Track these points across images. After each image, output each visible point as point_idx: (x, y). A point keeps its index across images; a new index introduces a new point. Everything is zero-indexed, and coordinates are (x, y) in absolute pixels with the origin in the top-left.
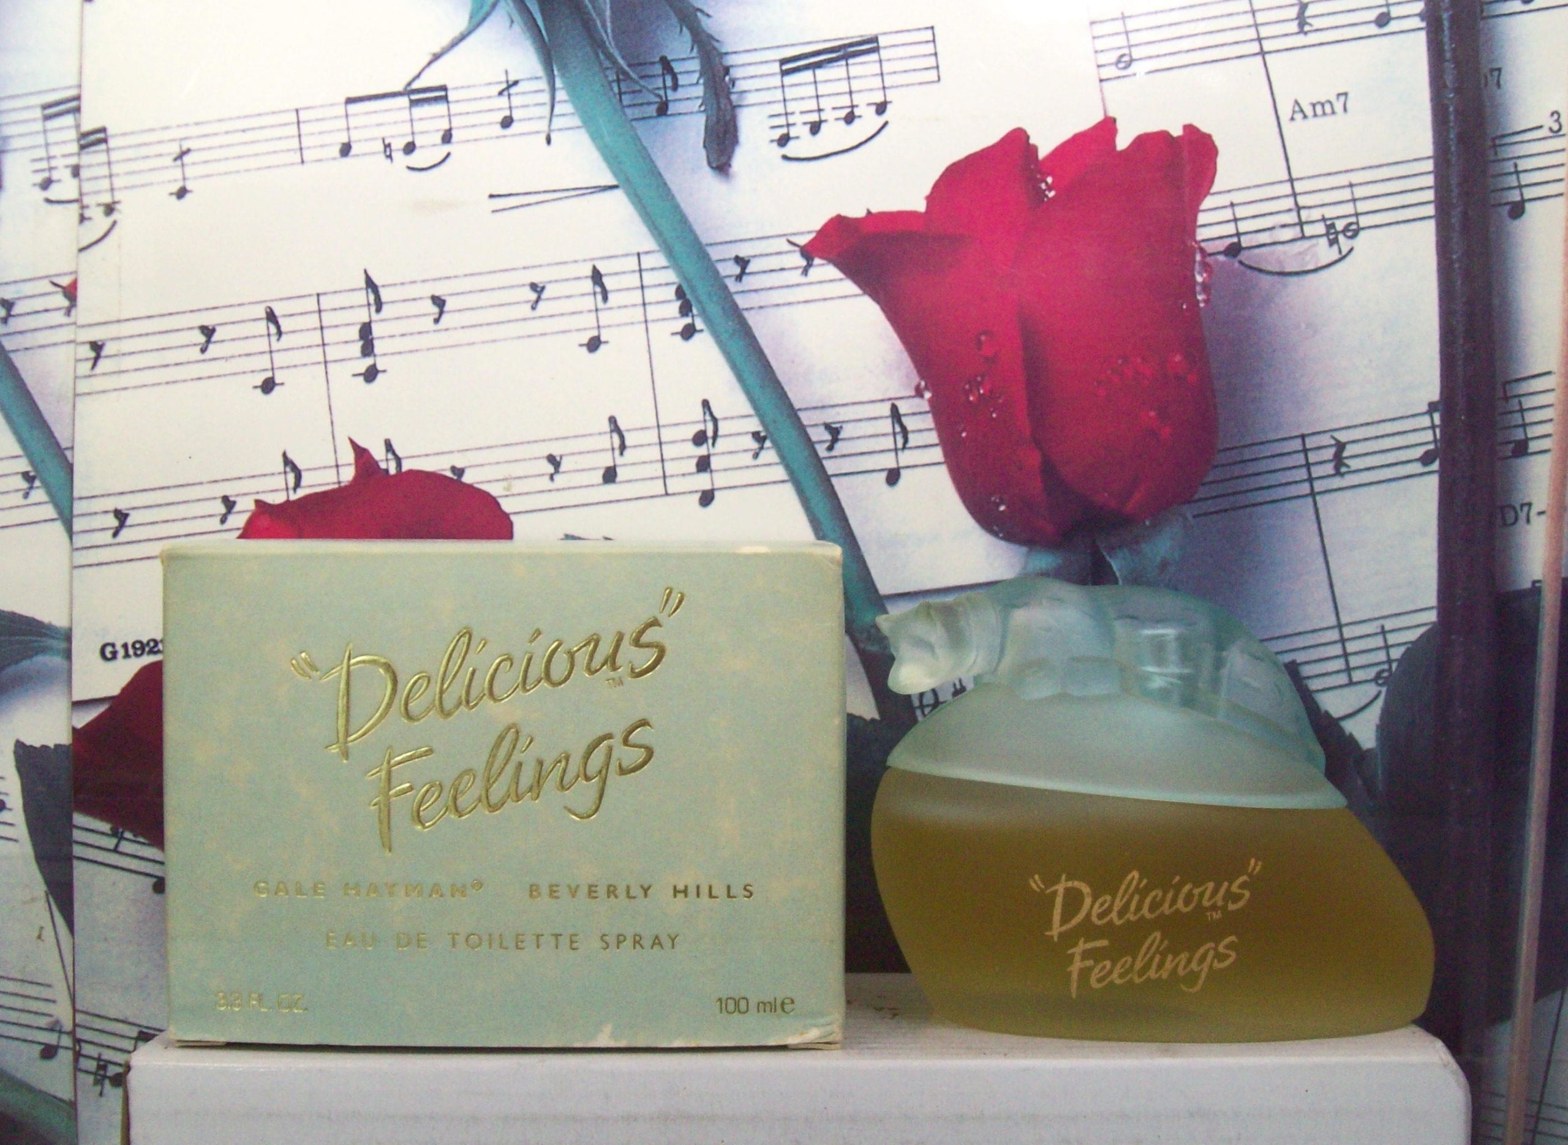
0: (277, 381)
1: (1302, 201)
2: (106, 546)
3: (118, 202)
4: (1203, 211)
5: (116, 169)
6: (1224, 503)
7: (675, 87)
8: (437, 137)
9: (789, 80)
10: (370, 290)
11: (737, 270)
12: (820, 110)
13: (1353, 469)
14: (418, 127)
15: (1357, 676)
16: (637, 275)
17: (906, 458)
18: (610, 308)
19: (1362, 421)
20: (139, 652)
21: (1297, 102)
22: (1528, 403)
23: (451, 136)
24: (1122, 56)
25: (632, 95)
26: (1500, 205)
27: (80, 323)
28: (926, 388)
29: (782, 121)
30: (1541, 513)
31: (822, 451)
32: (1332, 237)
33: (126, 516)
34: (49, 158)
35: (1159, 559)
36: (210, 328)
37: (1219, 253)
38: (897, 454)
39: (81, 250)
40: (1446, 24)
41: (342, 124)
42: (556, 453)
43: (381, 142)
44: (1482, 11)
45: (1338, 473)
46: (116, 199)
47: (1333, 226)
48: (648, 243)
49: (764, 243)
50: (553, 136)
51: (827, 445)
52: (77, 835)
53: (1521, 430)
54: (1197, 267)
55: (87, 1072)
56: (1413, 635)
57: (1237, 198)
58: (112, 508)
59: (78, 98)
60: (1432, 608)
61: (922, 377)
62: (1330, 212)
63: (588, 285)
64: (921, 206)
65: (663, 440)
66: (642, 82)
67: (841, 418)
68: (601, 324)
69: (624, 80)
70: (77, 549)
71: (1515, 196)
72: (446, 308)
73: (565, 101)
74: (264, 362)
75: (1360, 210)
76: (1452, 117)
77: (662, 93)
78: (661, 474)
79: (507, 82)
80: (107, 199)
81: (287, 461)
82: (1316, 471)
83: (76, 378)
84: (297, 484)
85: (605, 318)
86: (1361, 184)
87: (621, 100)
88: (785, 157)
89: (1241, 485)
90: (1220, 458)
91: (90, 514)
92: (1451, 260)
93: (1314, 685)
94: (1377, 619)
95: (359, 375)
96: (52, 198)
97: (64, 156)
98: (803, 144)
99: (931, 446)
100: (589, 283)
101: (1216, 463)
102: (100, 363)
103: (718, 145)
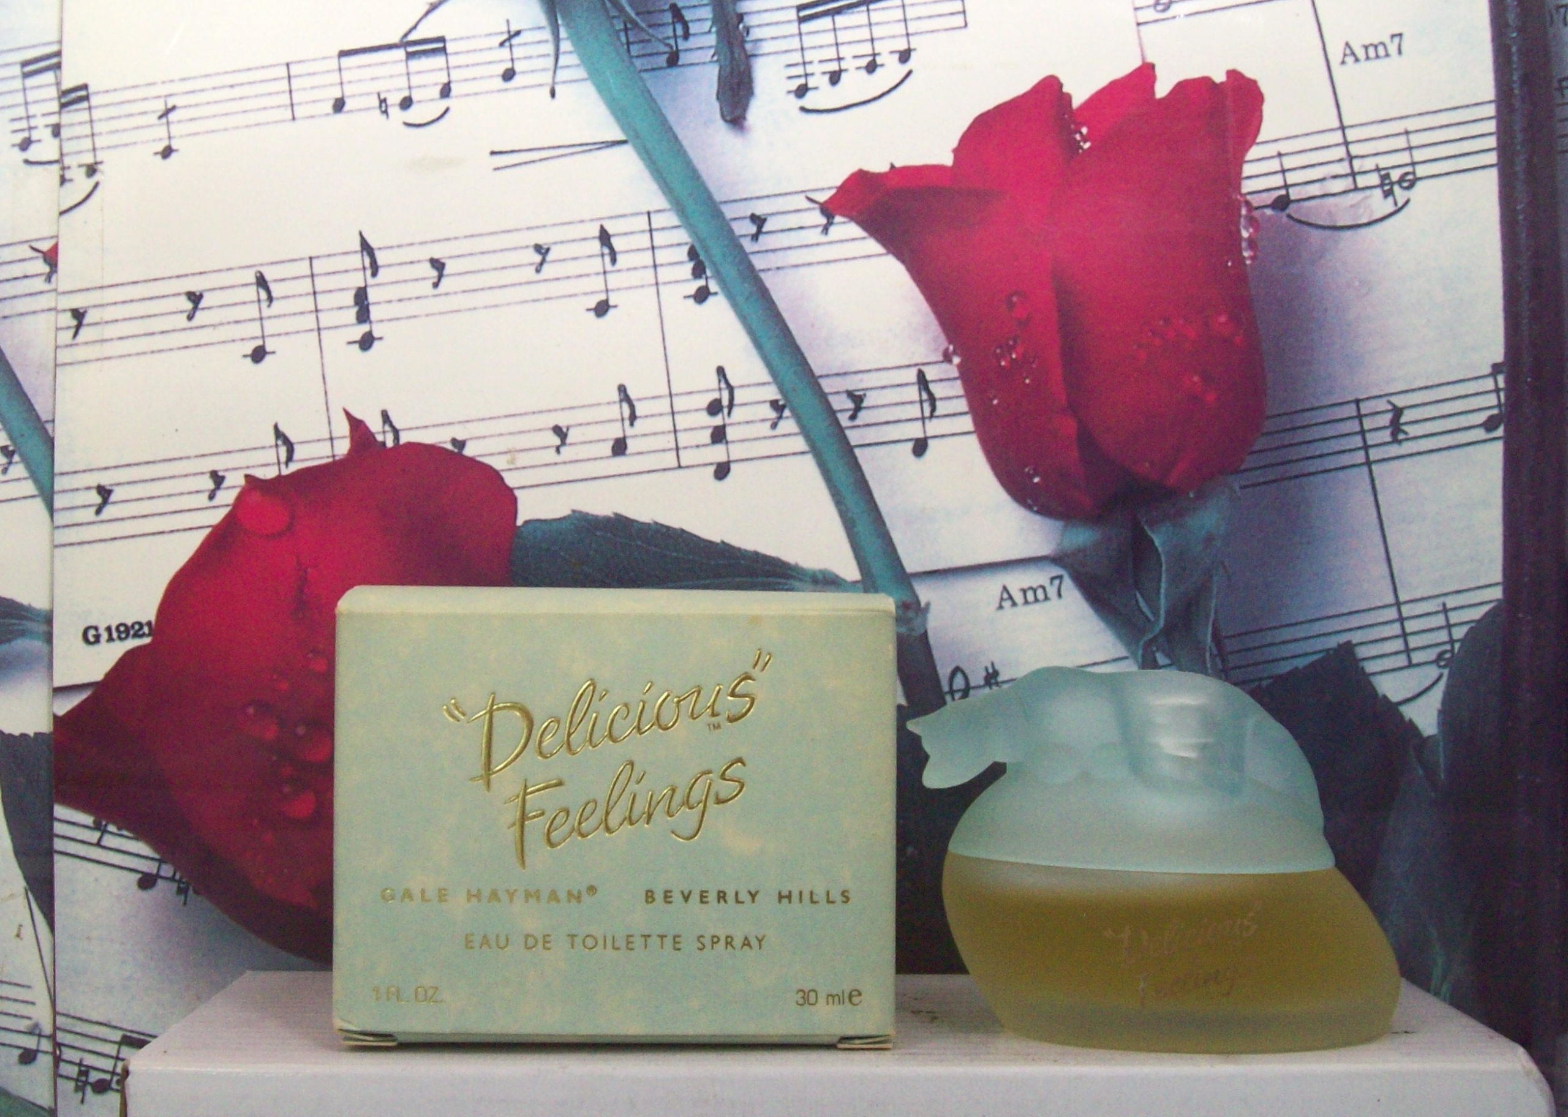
0: (268, 349)
1: (1354, 150)
2: (89, 524)
3: (101, 163)
4: (1247, 162)
5: (98, 128)
6: (1273, 473)
7: (686, 36)
8: (436, 91)
9: (806, 27)
10: (365, 253)
11: (753, 229)
12: (839, 59)
13: (1411, 435)
14: (415, 80)
15: (1417, 657)
16: (648, 235)
17: (934, 427)
18: (619, 271)
19: (1422, 385)
20: (123, 636)
21: (1347, 44)
23: (450, 90)
25: (641, 45)
27: (60, 289)
28: (955, 352)
29: (800, 70)
31: (844, 420)
32: (1387, 188)
33: (110, 492)
34: (28, 117)
35: (1203, 533)
36: (198, 294)
37: (1266, 206)
38: (924, 423)
39: (62, 213)
41: (335, 78)
42: (563, 423)
43: (376, 97)
45: (1395, 441)
46: (99, 159)
47: (1387, 176)
48: (659, 201)
49: (781, 200)
50: (558, 89)
51: (850, 413)
52: (58, 828)
54: (1242, 220)
55: (68, 1078)
56: (1478, 613)
57: (1283, 147)
58: (95, 484)
59: (58, 54)
60: (1497, 584)
61: (950, 341)
62: (1384, 162)
63: (596, 246)
64: (948, 160)
65: (676, 409)
66: (651, 31)
67: (861, 386)
68: (609, 287)
69: (631, 29)
70: (58, 527)
72: (446, 272)
73: (571, 52)
74: (254, 329)
75: (1416, 159)
76: (1515, 58)
77: (672, 42)
78: (674, 446)
79: (509, 32)
80: (89, 159)
81: (279, 434)
82: (1372, 439)
83: (57, 347)
84: (290, 458)
85: (614, 280)
86: (1417, 131)
87: (629, 50)
88: (803, 109)
89: (1293, 454)
90: (1269, 425)
91: (72, 490)
92: (1515, 210)
93: (1370, 667)
94: (1438, 596)
95: (355, 342)
96: (32, 159)
97: (44, 115)
98: (823, 95)
99: (961, 414)
100: (597, 244)
101: (1265, 430)
102: (82, 331)
103: (732, 96)
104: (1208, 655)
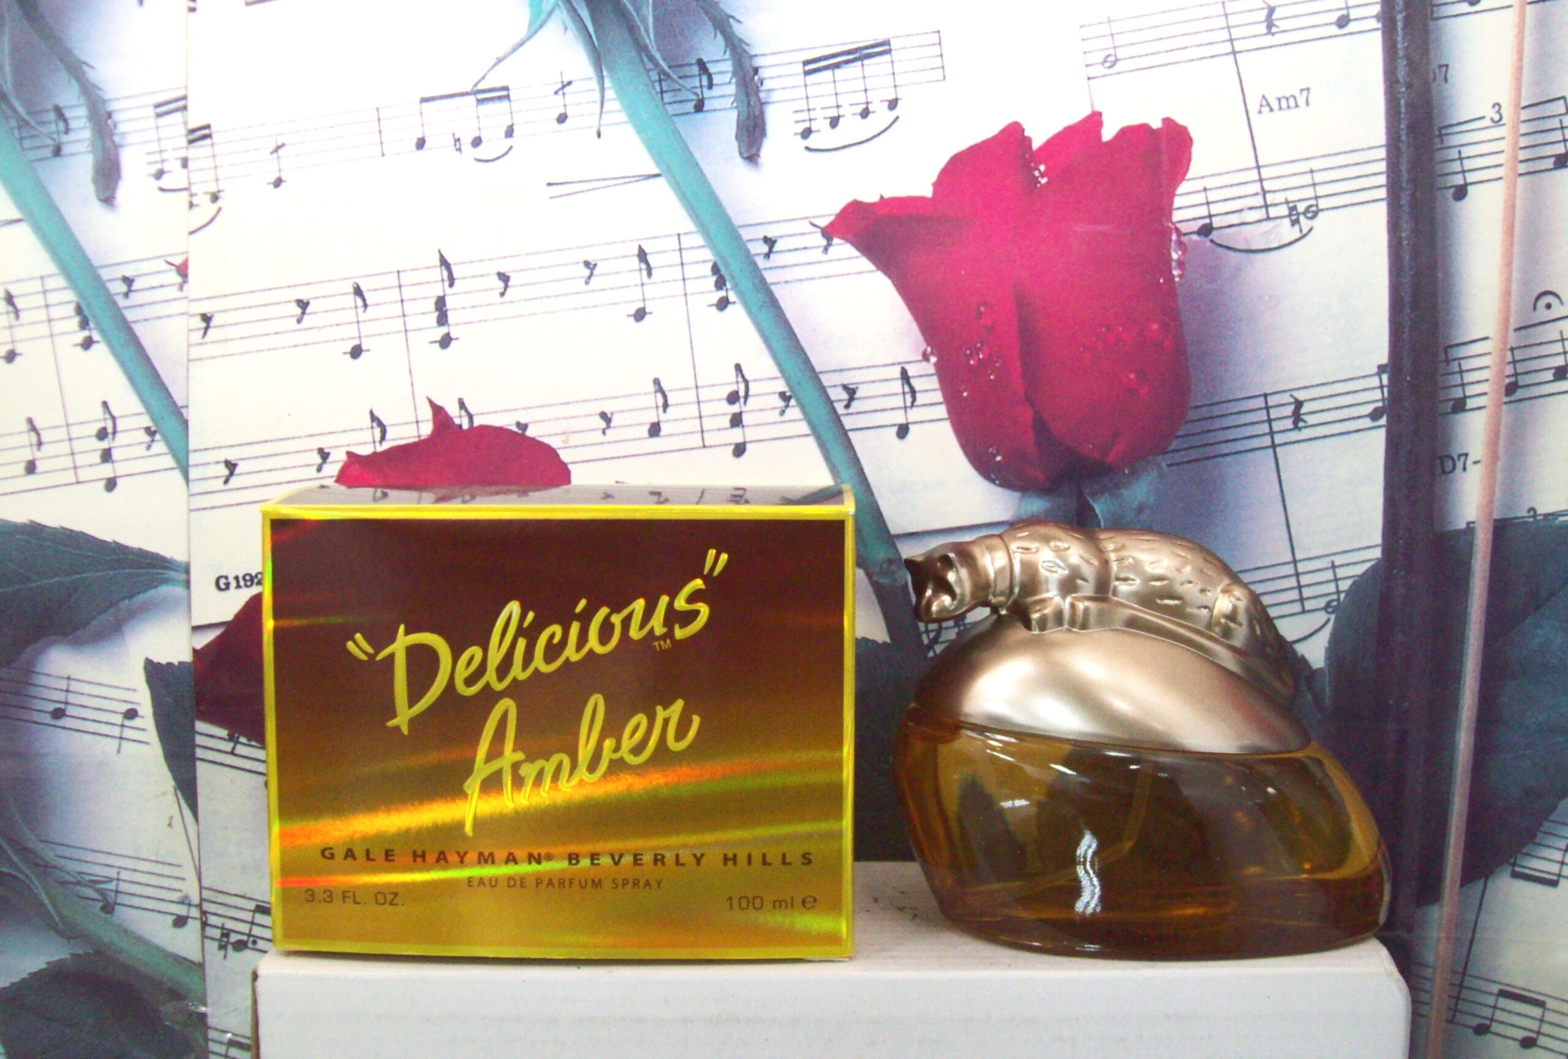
0: (364, 347)
1: (1267, 186)
2: (218, 491)
3: (223, 191)
4: (1178, 195)
5: (219, 161)
6: (1194, 454)
7: (711, 86)
8: (501, 132)
9: (811, 79)
10: (443, 268)
11: (766, 249)
13: (1309, 423)
14: (484, 123)
15: (1309, 605)
16: (678, 253)
17: (914, 415)
18: (654, 283)
19: (1319, 382)
20: (249, 583)
21: (1264, 96)
22: (1466, 365)
23: (512, 131)
24: (1109, 56)
25: (672, 94)
26: (1446, 188)
27: (192, 297)
28: (932, 353)
29: (805, 116)
30: (1476, 462)
31: (840, 408)
32: (1294, 218)
33: (235, 466)
34: (161, 152)
35: (1136, 503)
36: (305, 301)
37: (1192, 233)
38: (906, 411)
39: (191, 233)
40: (1400, 25)
41: (417, 120)
42: (607, 411)
43: (451, 136)
44: (1432, 13)
45: (1296, 427)
46: (221, 188)
47: (1295, 208)
48: (688, 225)
49: (789, 224)
50: (603, 131)
51: (845, 403)
52: (199, 740)
53: (1460, 389)
54: (1173, 245)
55: (212, 939)
56: (1360, 570)
57: (1209, 183)
58: (223, 459)
60: (1377, 546)
61: (928, 344)
62: (1293, 196)
63: (635, 262)
64: (927, 192)
65: (701, 399)
66: (681, 82)
67: (856, 380)
68: (646, 297)
69: (666, 80)
70: (193, 495)
71: (1458, 180)
72: (510, 284)
73: (613, 99)
74: (353, 331)
75: (1319, 194)
76: (1403, 110)
77: (698, 91)
78: (699, 429)
79: (562, 82)
80: (212, 188)
81: (374, 418)
82: (1276, 426)
83: (189, 345)
84: (383, 438)
85: (650, 291)
86: (1320, 170)
87: (662, 98)
88: (807, 148)
89: (1209, 438)
90: (1192, 415)
91: (204, 464)
92: (1400, 238)
94: (1328, 555)
95: (436, 342)
96: (165, 187)
97: (174, 149)
98: (824, 137)
99: (936, 404)
100: (636, 260)
101: (1188, 418)
102: (210, 332)
103: (749, 136)
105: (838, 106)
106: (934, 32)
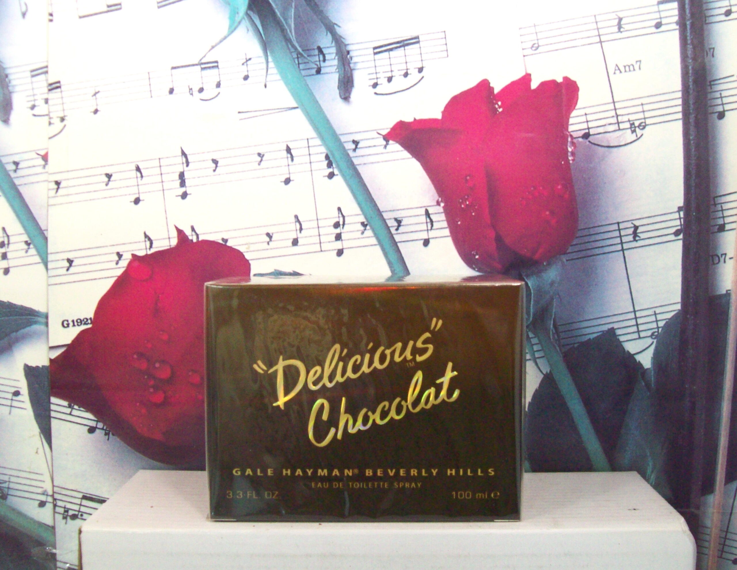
0: (141, 199)
1: (619, 112)
2: (63, 275)
3: (67, 116)
4: (572, 117)
5: (65, 100)
6: (581, 255)
7: (324, 60)
8: (214, 85)
9: (377, 57)
10: (183, 157)
13: (642, 238)
14: (205, 80)
15: (642, 334)
16: (307, 149)
17: (432, 234)
18: (295, 165)
19: (646, 216)
20: (79, 324)
21: (617, 65)
22: (725, 207)
23: (220, 84)
24: (534, 44)
25: (304, 65)
26: (713, 113)
27: (50, 172)
28: (442, 201)
29: (374, 76)
30: (731, 258)
31: (393, 230)
32: (633, 129)
33: (72, 261)
34: (34, 95)
35: (550, 280)
36: (110, 174)
37: (579, 137)
38: (428, 232)
39: (50, 138)
40: (688, 27)
41: (169, 79)
42: (270, 232)
43: (187, 87)
44: (706, 20)
45: (635, 240)
46: (66, 114)
47: (633, 124)
48: (313, 134)
49: (366, 133)
50: (268, 84)
51: (396, 228)
52: (53, 407)
53: (722, 219)
54: (569, 144)
55: (59, 513)
56: (669, 315)
57: (588, 111)
58: (66, 258)
60: (678, 303)
61: (440, 196)
62: (632, 117)
64: (439, 116)
65: (320, 226)
66: (308, 58)
67: (402, 216)
68: (291, 172)
69: (300, 57)
70: (50, 277)
71: (720, 109)
72: (219, 165)
73: (273, 67)
74: (135, 190)
75: (646, 116)
76: (690, 72)
77: (318, 63)
78: (319, 242)
79: (246, 59)
80: (61, 114)
81: (146, 236)
82: (624, 239)
83: (48, 197)
84: (151, 247)
85: (292, 169)
86: (647, 104)
87: (299, 67)
88: (376, 93)
89: (590, 246)
90: (580, 233)
91: (56, 261)
92: (689, 140)
93: (622, 339)
94: (652, 308)
95: (179, 196)
96: (36, 114)
97: (41, 94)
98: (384, 87)
99: (444, 228)
100: (285, 152)
101: (577, 236)
102: (60, 190)
103: (345, 87)
104: (551, 333)
105: (392, 71)
106: (442, 32)
